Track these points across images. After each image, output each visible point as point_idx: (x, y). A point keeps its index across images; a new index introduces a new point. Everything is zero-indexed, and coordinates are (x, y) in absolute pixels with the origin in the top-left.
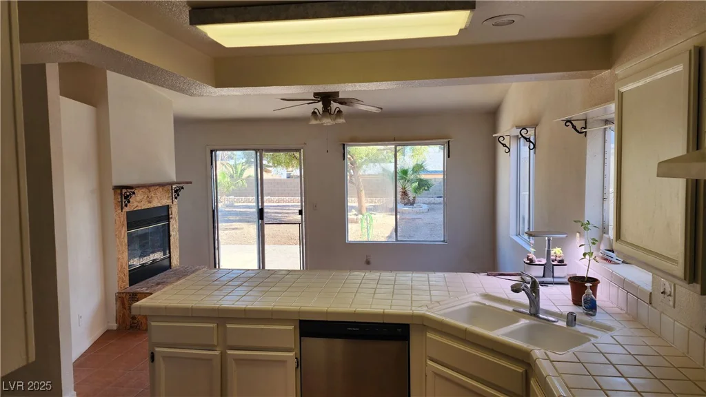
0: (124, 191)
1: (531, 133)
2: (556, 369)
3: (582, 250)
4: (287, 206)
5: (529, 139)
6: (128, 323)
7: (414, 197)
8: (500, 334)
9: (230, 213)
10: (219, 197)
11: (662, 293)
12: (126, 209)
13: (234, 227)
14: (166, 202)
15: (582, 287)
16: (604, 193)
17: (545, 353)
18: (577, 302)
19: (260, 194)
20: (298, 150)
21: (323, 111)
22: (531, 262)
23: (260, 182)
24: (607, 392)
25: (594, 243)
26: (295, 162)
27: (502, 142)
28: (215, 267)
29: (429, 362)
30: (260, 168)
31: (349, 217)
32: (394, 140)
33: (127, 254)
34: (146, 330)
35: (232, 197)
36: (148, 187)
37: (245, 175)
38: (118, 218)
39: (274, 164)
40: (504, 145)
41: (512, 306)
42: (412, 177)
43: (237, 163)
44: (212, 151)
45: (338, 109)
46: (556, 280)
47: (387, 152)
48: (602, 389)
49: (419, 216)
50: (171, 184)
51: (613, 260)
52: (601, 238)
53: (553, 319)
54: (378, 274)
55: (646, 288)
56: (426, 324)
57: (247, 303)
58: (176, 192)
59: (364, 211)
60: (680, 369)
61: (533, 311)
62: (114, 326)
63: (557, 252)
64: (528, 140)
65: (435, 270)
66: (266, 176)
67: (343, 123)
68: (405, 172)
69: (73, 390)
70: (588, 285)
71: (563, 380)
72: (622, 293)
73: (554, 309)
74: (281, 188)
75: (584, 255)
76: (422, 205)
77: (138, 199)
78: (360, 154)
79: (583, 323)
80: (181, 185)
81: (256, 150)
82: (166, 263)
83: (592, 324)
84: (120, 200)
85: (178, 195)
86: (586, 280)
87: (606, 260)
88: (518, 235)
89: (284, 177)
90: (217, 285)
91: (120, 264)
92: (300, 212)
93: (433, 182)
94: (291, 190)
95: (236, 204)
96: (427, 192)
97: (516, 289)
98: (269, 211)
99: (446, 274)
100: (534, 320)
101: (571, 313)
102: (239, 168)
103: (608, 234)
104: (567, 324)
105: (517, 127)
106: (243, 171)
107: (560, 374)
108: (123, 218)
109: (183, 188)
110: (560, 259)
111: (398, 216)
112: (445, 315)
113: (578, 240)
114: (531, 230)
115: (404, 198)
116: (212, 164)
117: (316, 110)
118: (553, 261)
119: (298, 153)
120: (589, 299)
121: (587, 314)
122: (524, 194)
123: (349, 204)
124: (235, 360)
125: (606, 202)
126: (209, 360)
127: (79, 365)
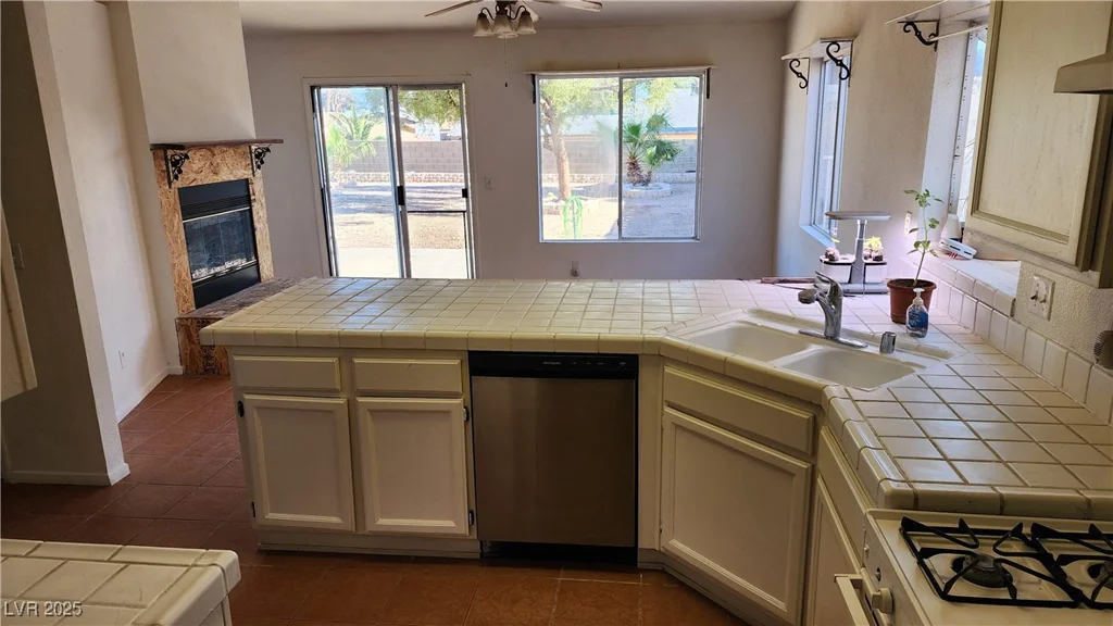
0: (170, 153)
1: (845, 49)
2: (860, 412)
3: (914, 237)
4: (443, 187)
5: (841, 61)
6: (201, 365)
7: (650, 173)
8: (781, 365)
9: (350, 199)
10: (330, 172)
11: (1033, 298)
12: (178, 184)
13: (358, 220)
14: (242, 173)
15: (907, 296)
16: (955, 147)
17: (846, 390)
18: (898, 318)
19: (398, 165)
20: (457, 86)
21: (498, 13)
22: (831, 261)
23: (396, 147)
24: (936, 441)
25: (933, 226)
26: (453, 111)
27: (796, 69)
28: (331, 274)
29: (667, 410)
30: (396, 124)
31: (544, 204)
32: (619, 68)
33: (186, 257)
34: (229, 374)
35: (352, 172)
36: (209, 147)
37: (372, 136)
38: (165, 199)
39: (417, 114)
40: (799, 75)
41: (797, 326)
42: (646, 138)
43: (358, 116)
44: (312, 88)
45: (522, 10)
46: (868, 288)
47: (606, 94)
48: (928, 437)
49: (656, 203)
50: (249, 143)
51: (960, 253)
52: (945, 219)
53: (860, 344)
54: (592, 284)
55: (1007, 292)
56: (664, 354)
57: (383, 327)
58: (257, 156)
59: (568, 195)
60: (1048, 409)
61: (830, 333)
62: (179, 369)
63: (873, 244)
64: (840, 63)
65: (679, 278)
66: (406, 136)
67: (531, 35)
68: (635, 130)
69: (122, 460)
70: (918, 290)
71: (870, 425)
72: (969, 303)
73: (862, 329)
74: (432, 158)
75: (917, 245)
76: (661, 184)
77: (195, 167)
78: (562, 96)
79: (906, 348)
80: (266, 145)
81: (387, 87)
82: (252, 273)
83: (917, 349)
84: (164, 168)
85: (262, 162)
86: (915, 284)
87: (949, 253)
88: (812, 224)
89: (437, 138)
90: (334, 301)
91: (176, 272)
92: (465, 193)
93: (679, 146)
94: (449, 161)
95: (359, 184)
96: (669, 163)
97: (805, 299)
98: (415, 195)
99: (697, 283)
100: (832, 346)
101: (888, 334)
102: (362, 124)
103: (955, 213)
104: (881, 350)
105: (823, 40)
106: (368, 128)
107: (866, 418)
108: (173, 197)
109: (268, 150)
110: (877, 255)
111: (623, 203)
112: (695, 340)
113: (908, 223)
114: (834, 209)
115: (633, 172)
116: (314, 110)
117: (485, 12)
118: (866, 258)
119: (457, 91)
120: (917, 312)
121: (912, 335)
122: (827, 157)
123: (544, 185)
124: (369, 410)
125: (957, 161)
126: (329, 412)
127: (128, 427)
